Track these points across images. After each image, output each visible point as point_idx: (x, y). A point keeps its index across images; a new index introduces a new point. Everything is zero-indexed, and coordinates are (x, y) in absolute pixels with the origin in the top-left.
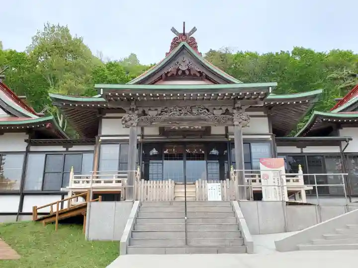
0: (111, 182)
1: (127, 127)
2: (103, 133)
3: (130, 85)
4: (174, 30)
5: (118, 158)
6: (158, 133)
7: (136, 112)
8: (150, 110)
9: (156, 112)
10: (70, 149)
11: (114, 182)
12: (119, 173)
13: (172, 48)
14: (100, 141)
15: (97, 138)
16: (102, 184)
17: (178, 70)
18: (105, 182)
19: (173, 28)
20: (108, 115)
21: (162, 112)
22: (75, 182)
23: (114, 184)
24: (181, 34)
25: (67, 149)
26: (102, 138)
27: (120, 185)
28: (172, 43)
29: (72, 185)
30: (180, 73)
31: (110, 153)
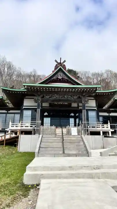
0: (28, 127)
1: (36, 102)
2: (24, 105)
3: (37, 85)
4: (56, 61)
5: (31, 116)
6: (48, 106)
7: (40, 96)
8: (46, 95)
9: (49, 97)
10: (9, 112)
11: (29, 127)
12: (31, 123)
13: (55, 69)
14: (23, 108)
15: (21, 107)
16: (24, 128)
17: (58, 78)
18: (25, 127)
19: (56, 60)
20: (26, 97)
21: (51, 96)
22: (12, 127)
23: (29, 128)
24: (59, 63)
25: (8, 112)
26: (24, 107)
27: (32, 128)
28: (55, 67)
29: (11, 128)
30: (58, 80)
31: (27, 114)
